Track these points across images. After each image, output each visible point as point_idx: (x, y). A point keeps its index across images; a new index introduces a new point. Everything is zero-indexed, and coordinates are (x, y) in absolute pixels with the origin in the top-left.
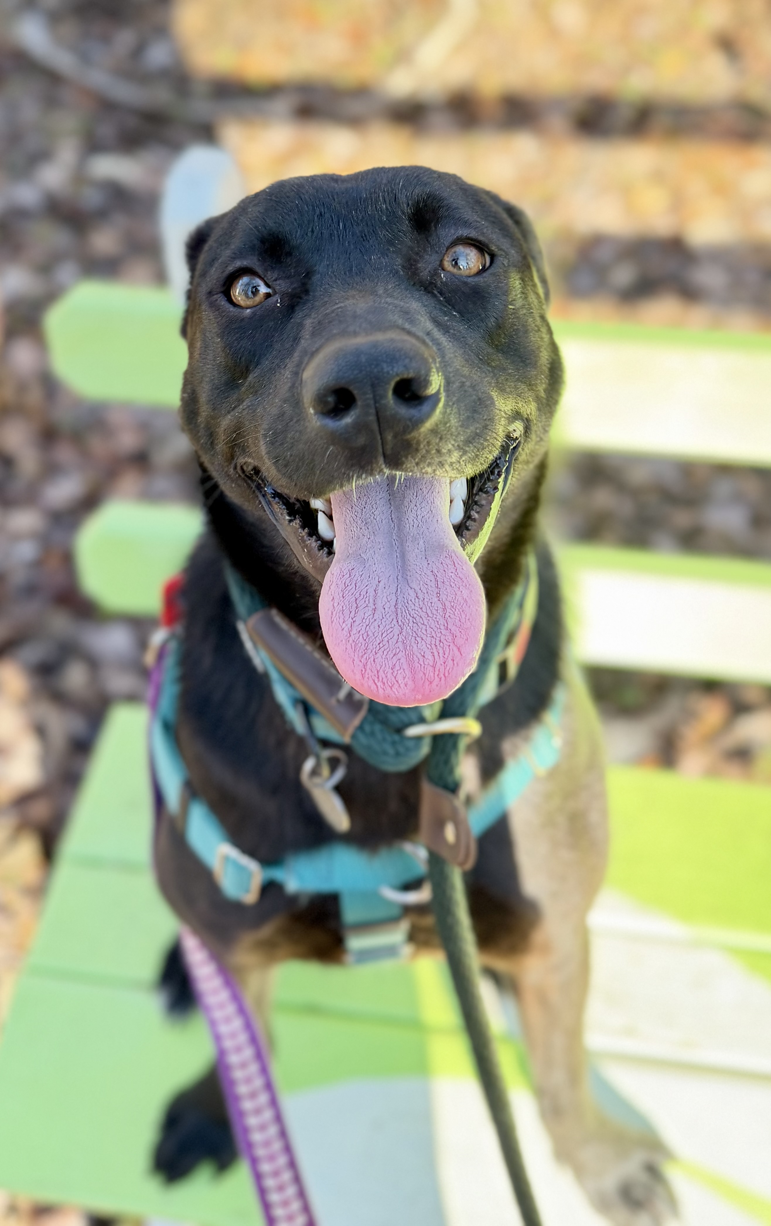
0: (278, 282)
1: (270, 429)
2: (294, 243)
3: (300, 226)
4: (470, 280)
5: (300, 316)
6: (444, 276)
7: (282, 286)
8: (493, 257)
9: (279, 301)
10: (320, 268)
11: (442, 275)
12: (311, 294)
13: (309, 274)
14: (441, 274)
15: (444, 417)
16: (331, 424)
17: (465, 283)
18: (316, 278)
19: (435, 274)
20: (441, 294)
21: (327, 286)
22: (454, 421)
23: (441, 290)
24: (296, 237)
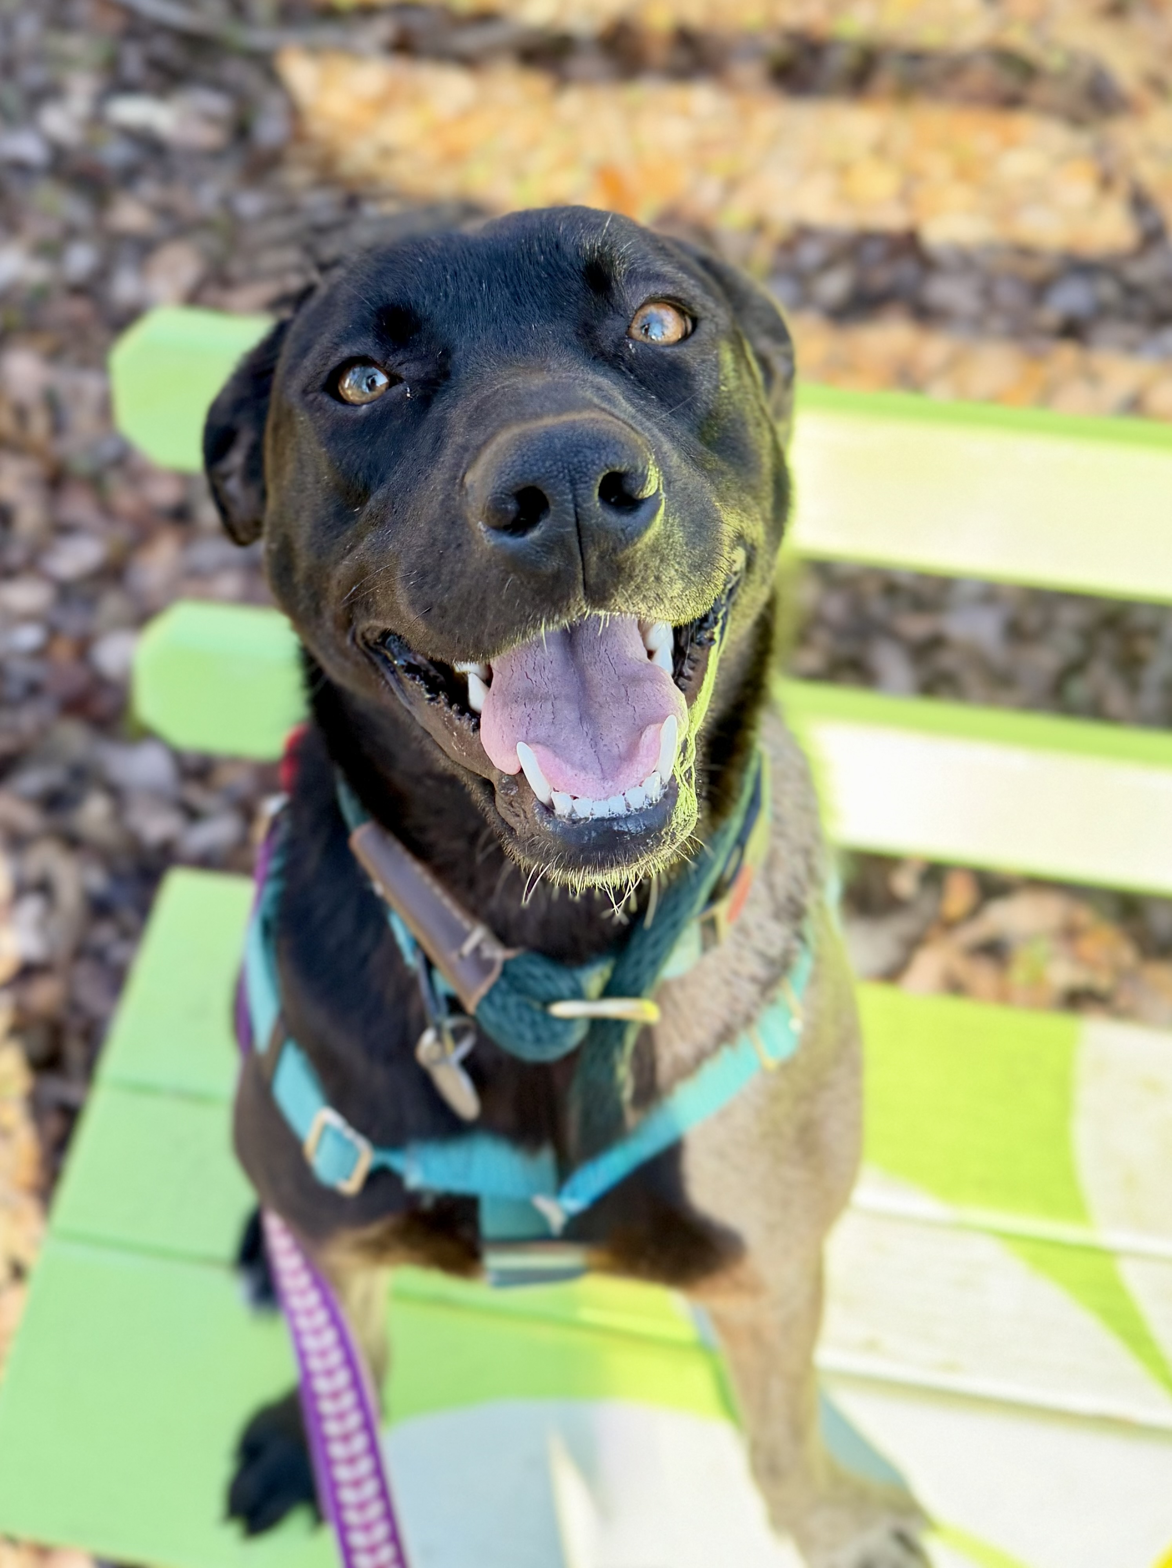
0: (404, 366)
1: (413, 567)
2: (421, 312)
3: (429, 289)
4: (668, 351)
5: (439, 409)
6: (633, 347)
7: (410, 370)
8: (695, 321)
9: (409, 391)
10: (462, 344)
11: (631, 346)
12: (454, 377)
13: (447, 353)
14: (629, 344)
15: (665, 529)
16: (511, 542)
17: (662, 356)
18: (458, 356)
19: (620, 344)
20: (631, 370)
21: (475, 366)
22: (679, 536)
23: (631, 366)
24: (426, 304)
